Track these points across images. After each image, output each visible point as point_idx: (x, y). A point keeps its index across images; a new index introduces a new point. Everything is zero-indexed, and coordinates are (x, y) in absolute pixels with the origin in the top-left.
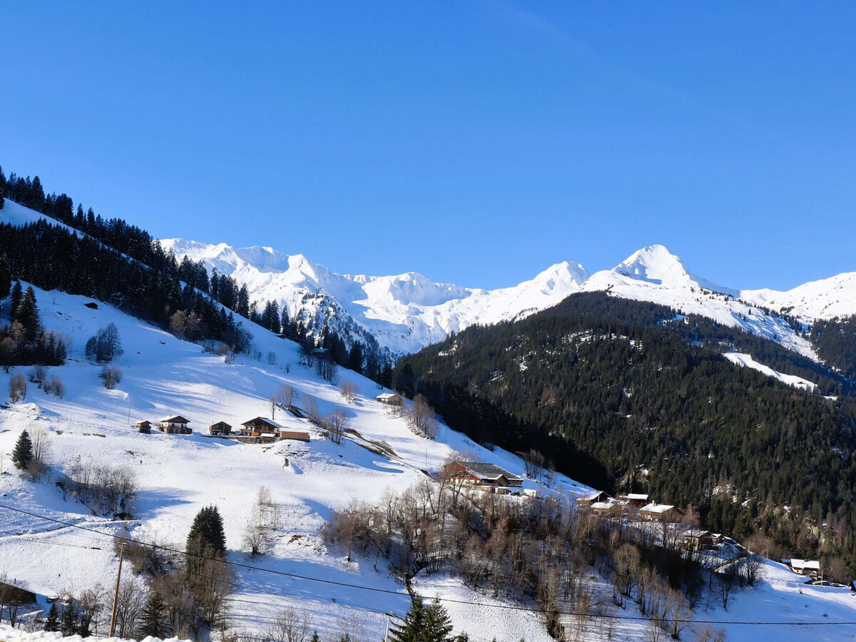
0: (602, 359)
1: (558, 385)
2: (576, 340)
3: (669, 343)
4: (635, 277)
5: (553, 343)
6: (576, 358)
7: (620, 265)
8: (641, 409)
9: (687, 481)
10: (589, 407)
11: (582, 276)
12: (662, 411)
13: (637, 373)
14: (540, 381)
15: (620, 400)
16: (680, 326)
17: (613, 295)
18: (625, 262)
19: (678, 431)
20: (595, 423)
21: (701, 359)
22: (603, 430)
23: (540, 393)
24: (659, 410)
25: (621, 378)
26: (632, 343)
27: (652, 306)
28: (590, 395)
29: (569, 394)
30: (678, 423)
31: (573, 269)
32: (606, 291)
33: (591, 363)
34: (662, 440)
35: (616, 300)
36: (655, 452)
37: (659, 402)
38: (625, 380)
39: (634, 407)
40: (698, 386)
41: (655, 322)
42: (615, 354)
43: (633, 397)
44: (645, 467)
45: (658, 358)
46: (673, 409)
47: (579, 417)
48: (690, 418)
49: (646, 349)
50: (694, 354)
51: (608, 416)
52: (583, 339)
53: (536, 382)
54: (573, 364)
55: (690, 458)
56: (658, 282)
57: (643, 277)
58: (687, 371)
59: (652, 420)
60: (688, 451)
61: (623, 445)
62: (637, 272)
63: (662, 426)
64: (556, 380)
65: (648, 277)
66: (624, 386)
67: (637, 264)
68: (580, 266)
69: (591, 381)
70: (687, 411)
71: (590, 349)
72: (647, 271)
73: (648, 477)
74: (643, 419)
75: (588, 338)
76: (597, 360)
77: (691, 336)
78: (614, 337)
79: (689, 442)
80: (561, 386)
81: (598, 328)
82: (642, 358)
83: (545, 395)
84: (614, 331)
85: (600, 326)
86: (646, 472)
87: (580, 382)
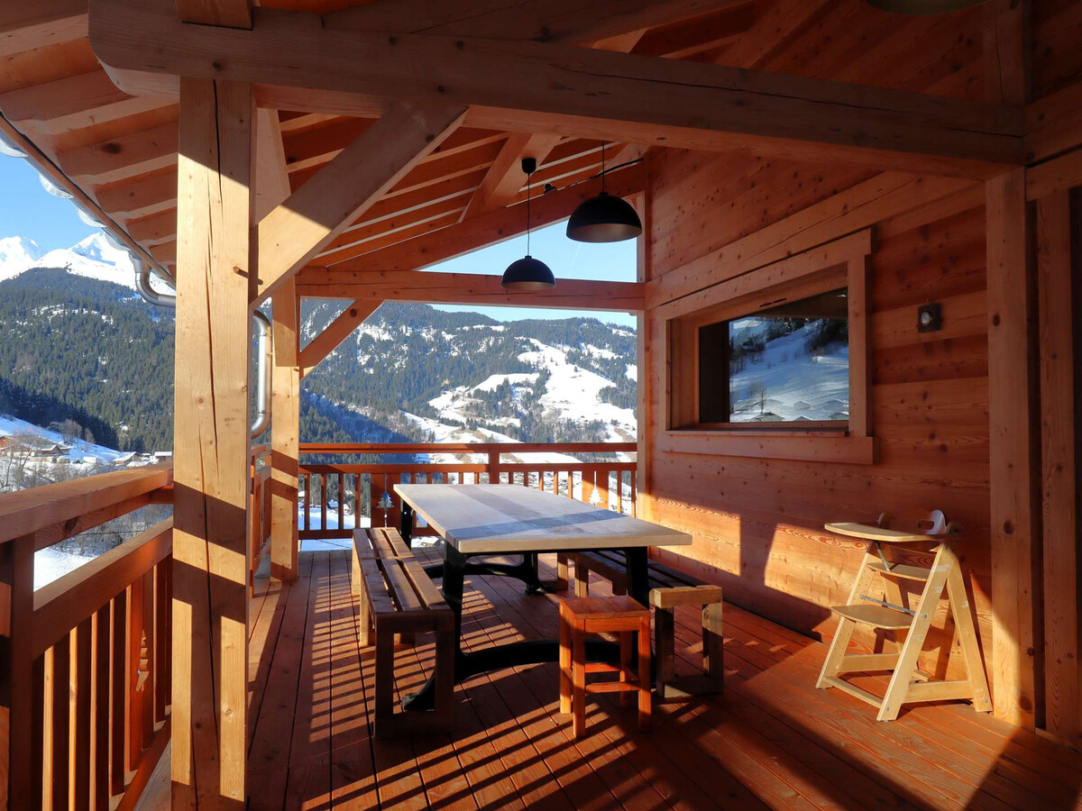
0: (75, 331)
1: (32, 353)
2: (48, 313)
3: (138, 320)
4: (91, 258)
5: (24, 315)
6: (49, 329)
7: (76, 246)
8: (117, 375)
9: (163, 434)
10: (66, 374)
11: (37, 252)
12: (136, 377)
13: (111, 343)
14: (13, 349)
15: (97, 367)
16: (139, 304)
17: (73, 272)
18: (81, 243)
19: (152, 393)
20: (74, 388)
21: (167, 334)
22: (82, 394)
23: (14, 361)
24: (133, 376)
25: (95, 348)
26: (104, 317)
27: (113, 285)
28: (67, 363)
29: (45, 362)
30: (151, 386)
31: (26, 244)
32: (66, 268)
33: (65, 334)
34: (139, 402)
35: (77, 277)
36: (133, 412)
37: (133, 369)
38: (100, 351)
39: (110, 371)
40: (166, 356)
41: (116, 299)
42: (89, 327)
43: (108, 364)
44: (124, 424)
45: (129, 331)
46: (146, 374)
47: (57, 382)
48: (161, 382)
49: (117, 322)
50: (160, 330)
51: (86, 381)
52: (55, 313)
53: (9, 350)
54: (46, 335)
55: (164, 414)
56: (112, 264)
57: (98, 258)
58: (156, 343)
59: (127, 384)
60: (162, 409)
61: (103, 406)
62: (92, 253)
63: (137, 389)
64: (31, 349)
65: (103, 259)
66: (99, 354)
67: (92, 246)
68: (33, 242)
69: (66, 350)
70: (158, 376)
71: (63, 322)
72: (102, 253)
73: (128, 432)
74: (119, 383)
75: (60, 311)
76: (71, 332)
77: (148, 312)
78: (85, 312)
79: (162, 402)
80: (37, 354)
81: (69, 303)
82: (114, 331)
83: (19, 362)
84: (85, 306)
85: (71, 302)
86: (125, 428)
87: (55, 351)
